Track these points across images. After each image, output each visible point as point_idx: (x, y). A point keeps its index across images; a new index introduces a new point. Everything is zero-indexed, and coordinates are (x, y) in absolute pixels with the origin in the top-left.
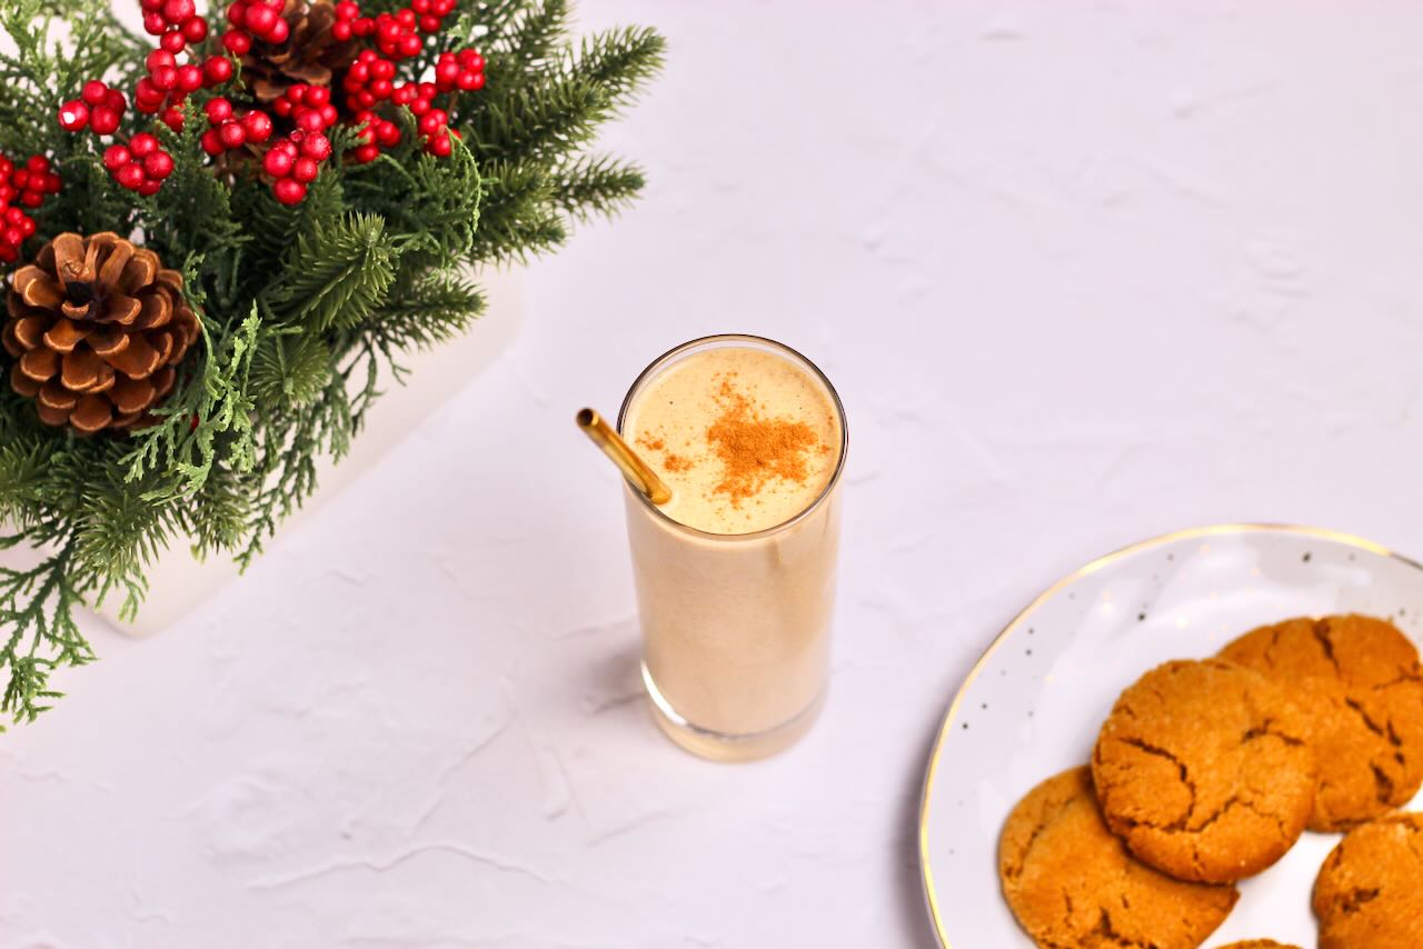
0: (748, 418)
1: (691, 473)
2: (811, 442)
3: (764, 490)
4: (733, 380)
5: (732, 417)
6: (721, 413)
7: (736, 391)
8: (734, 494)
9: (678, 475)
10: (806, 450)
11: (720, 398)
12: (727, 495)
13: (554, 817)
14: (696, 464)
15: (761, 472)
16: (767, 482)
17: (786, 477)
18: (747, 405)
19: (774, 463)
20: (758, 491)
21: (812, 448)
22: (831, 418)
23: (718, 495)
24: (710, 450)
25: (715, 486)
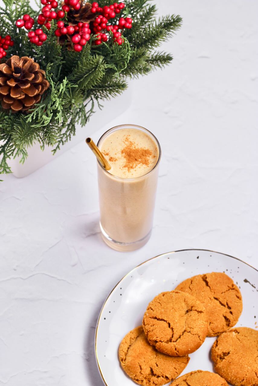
0: (133, 148)
1: (117, 162)
2: (150, 155)
3: (137, 167)
4: (129, 137)
5: (128, 147)
6: (125, 146)
7: (130, 140)
8: (129, 168)
9: (113, 163)
10: (149, 157)
11: (125, 142)
12: (127, 168)
13: (74, 266)
14: (118, 160)
15: (136, 162)
16: (138, 165)
17: (143, 164)
18: (133, 144)
19: (140, 160)
20: (135, 167)
21: (151, 156)
22: (156, 148)
23: (124, 168)
24: (122, 156)
25: (123, 166)
